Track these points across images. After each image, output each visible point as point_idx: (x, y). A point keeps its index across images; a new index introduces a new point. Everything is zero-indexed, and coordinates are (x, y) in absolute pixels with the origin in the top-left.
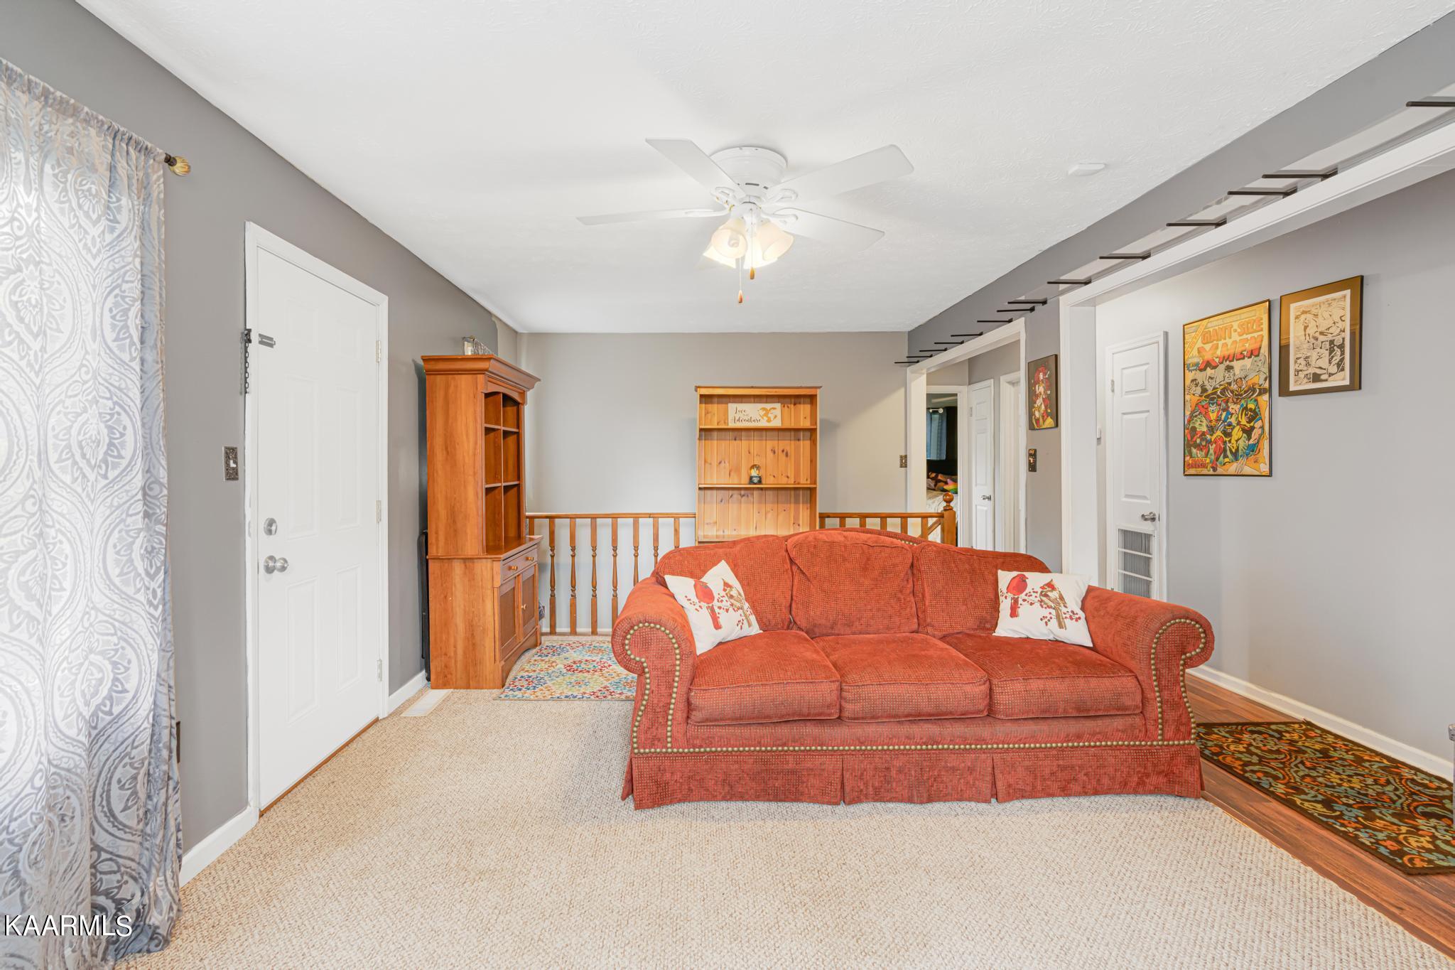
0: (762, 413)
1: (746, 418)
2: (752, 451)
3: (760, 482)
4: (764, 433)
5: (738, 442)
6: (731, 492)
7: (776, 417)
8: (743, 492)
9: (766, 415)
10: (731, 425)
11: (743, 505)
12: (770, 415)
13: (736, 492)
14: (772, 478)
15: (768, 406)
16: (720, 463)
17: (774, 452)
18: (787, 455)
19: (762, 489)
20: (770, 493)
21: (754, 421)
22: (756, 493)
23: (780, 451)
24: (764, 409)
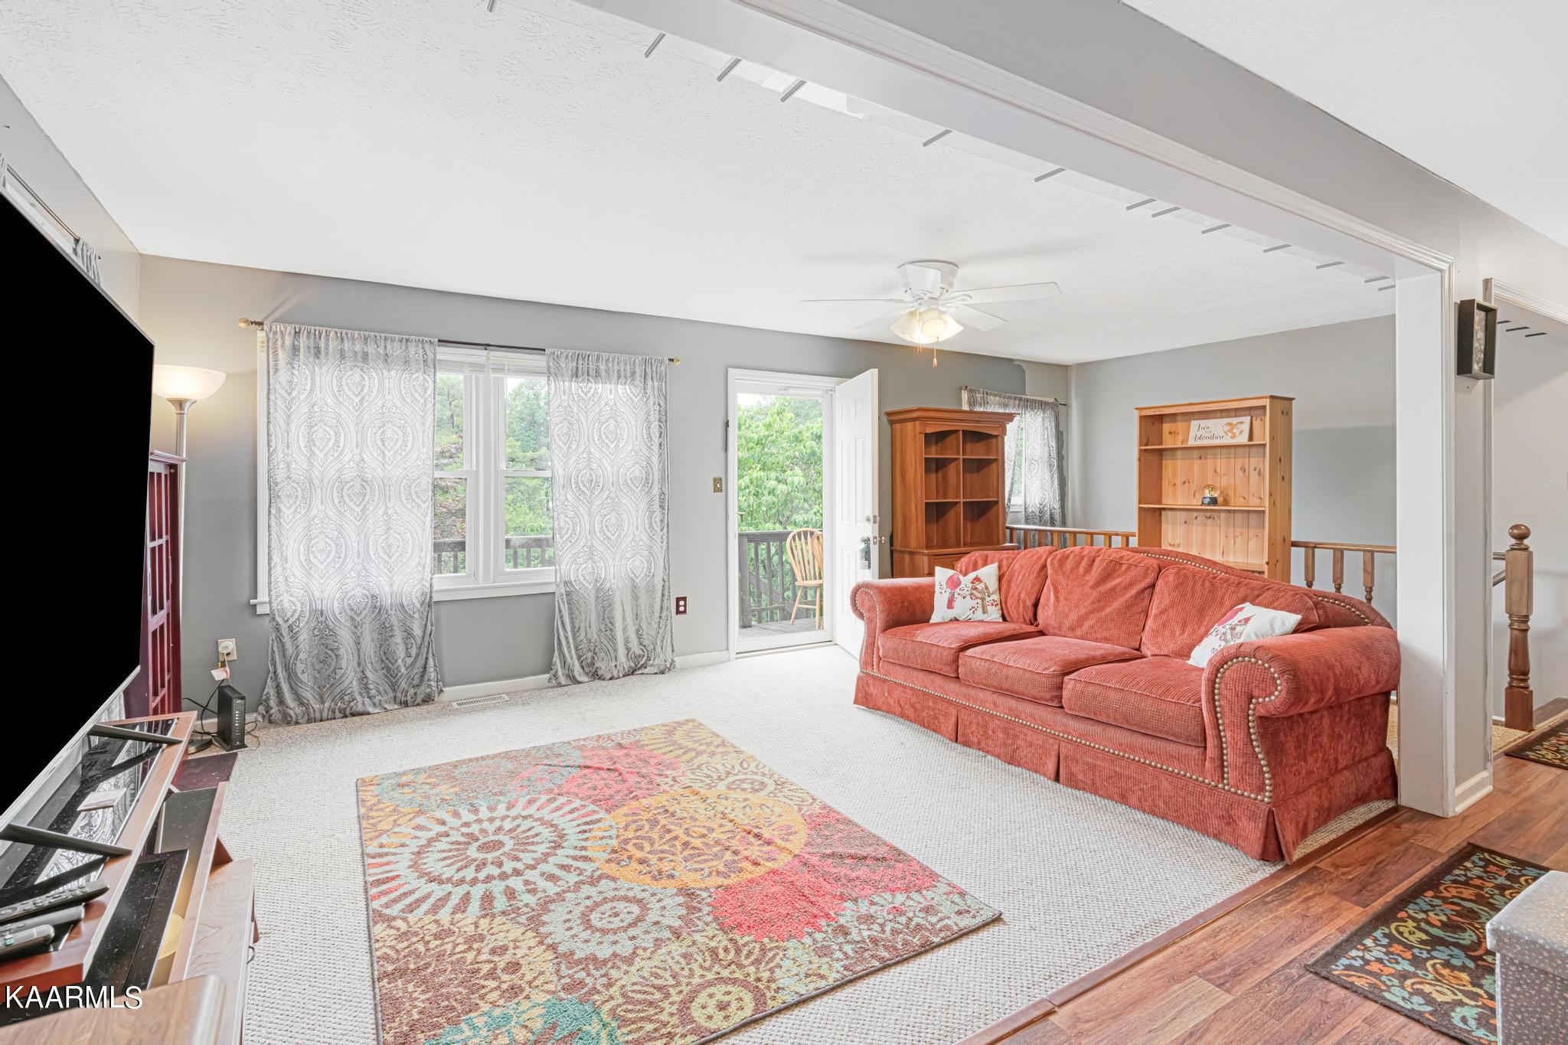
0: (1227, 428)
1: (1209, 435)
2: (1218, 470)
3: (1226, 503)
4: (1232, 450)
5: (1203, 460)
6: (1195, 514)
7: (1242, 432)
8: (1208, 514)
9: (1230, 430)
10: (1191, 443)
11: (1209, 529)
12: (1234, 431)
13: (1200, 514)
14: (1242, 499)
15: (1234, 420)
16: (1184, 483)
17: (1245, 471)
18: (1260, 474)
19: (1229, 511)
20: (1239, 516)
21: (1216, 438)
22: (1223, 515)
23: (1252, 469)
24: (1230, 424)
